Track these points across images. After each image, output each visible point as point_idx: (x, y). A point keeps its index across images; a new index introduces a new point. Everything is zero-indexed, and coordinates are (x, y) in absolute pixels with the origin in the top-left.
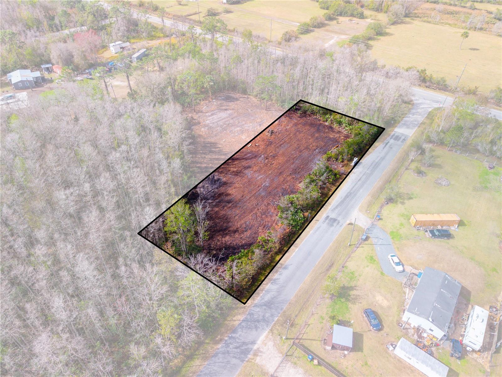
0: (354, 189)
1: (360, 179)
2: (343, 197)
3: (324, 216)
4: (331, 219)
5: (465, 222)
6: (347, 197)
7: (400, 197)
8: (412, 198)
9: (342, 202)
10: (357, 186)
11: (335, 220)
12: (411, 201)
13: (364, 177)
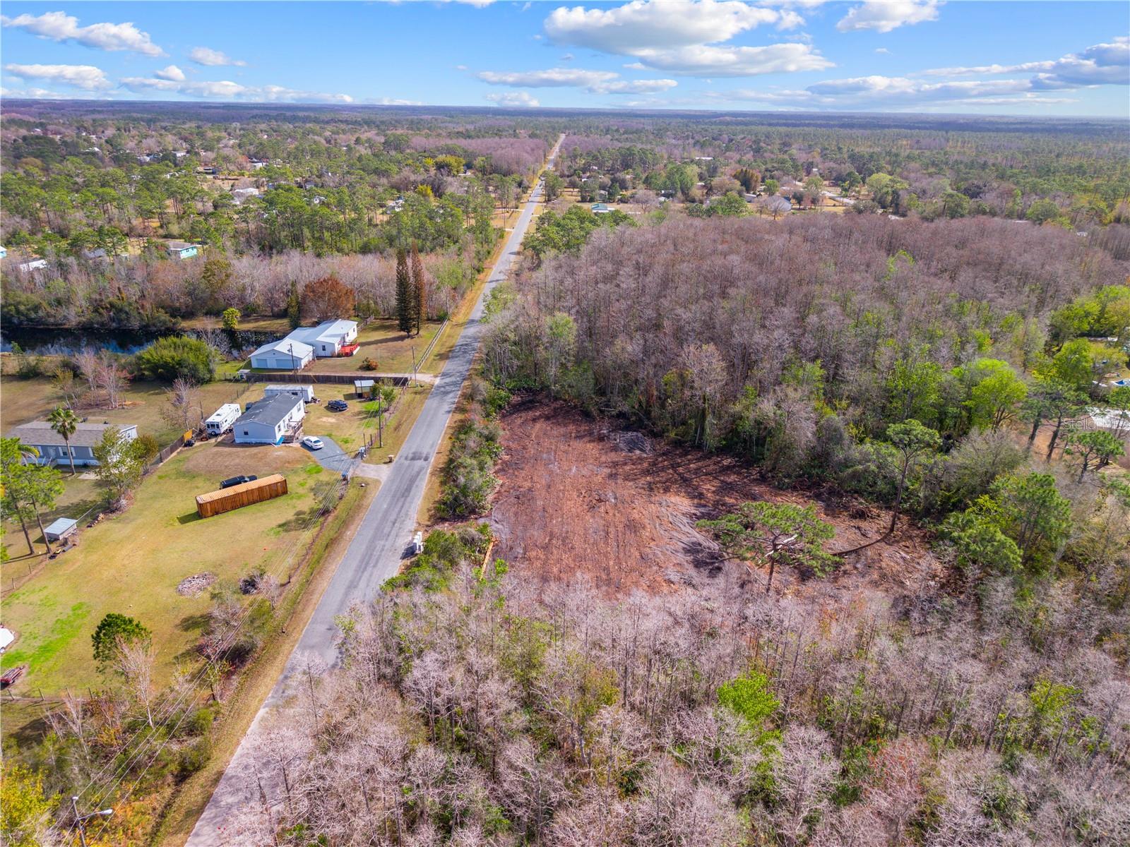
0: (400, 504)
1: (394, 524)
2: (414, 488)
3: (432, 460)
4: (420, 459)
5: (177, 524)
6: (408, 490)
7: (304, 521)
8: (280, 526)
9: (412, 481)
10: (397, 510)
11: (413, 459)
12: (283, 521)
13: (386, 530)
